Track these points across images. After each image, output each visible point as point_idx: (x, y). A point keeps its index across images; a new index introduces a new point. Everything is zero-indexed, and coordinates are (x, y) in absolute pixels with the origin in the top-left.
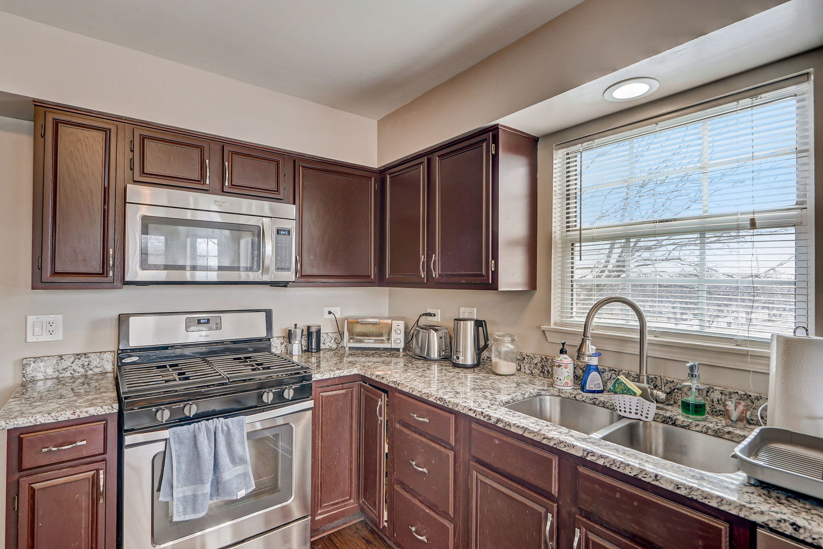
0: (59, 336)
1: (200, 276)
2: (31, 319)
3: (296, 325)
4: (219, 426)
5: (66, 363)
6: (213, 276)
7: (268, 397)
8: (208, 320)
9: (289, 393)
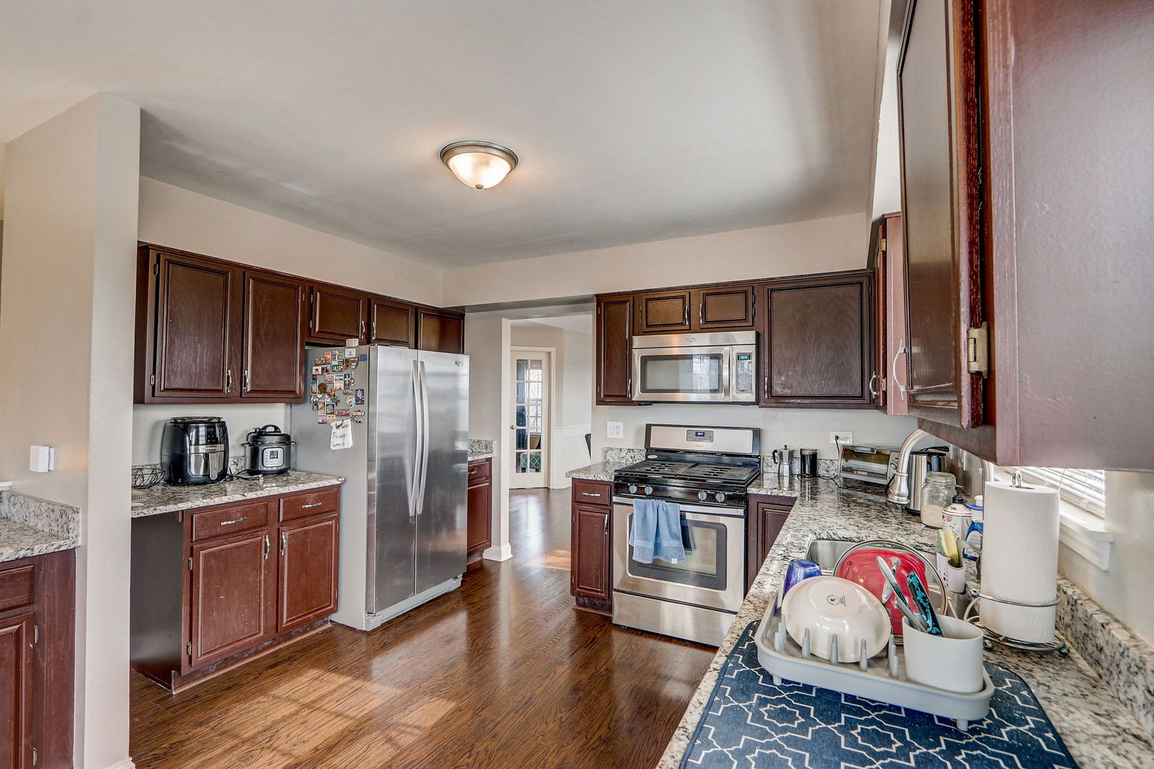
0: (621, 436)
1: (693, 397)
2: (609, 423)
3: (786, 446)
4: (661, 505)
5: (623, 454)
6: (707, 397)
7: (702, 495)
8: (704, 433)
9: (720, 497)
